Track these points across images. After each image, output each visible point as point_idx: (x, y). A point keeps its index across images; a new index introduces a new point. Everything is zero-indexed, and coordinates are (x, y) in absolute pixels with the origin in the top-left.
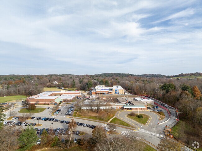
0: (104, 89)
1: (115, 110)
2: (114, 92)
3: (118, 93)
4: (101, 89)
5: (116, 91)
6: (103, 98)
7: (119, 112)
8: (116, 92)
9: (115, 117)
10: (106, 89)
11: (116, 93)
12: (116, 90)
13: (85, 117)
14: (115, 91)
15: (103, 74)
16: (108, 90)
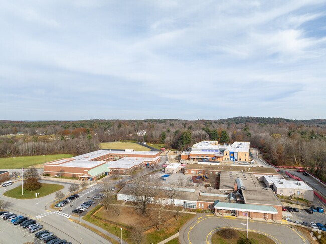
0: (209, 150)
1: (193, 211)
2: (226, 157)
3: (236, 160)
4: (203, 150)
5: (232, 155)
6: (192, 172)
7: (199, 219)
8: (231, 157)
9: (177, 235)
10: (212, 150)
11: (232, 159)
12: (230, 153)
13: (105, 226)
14: (228, 154)
15: (233, 118)
16: (216, 151)
